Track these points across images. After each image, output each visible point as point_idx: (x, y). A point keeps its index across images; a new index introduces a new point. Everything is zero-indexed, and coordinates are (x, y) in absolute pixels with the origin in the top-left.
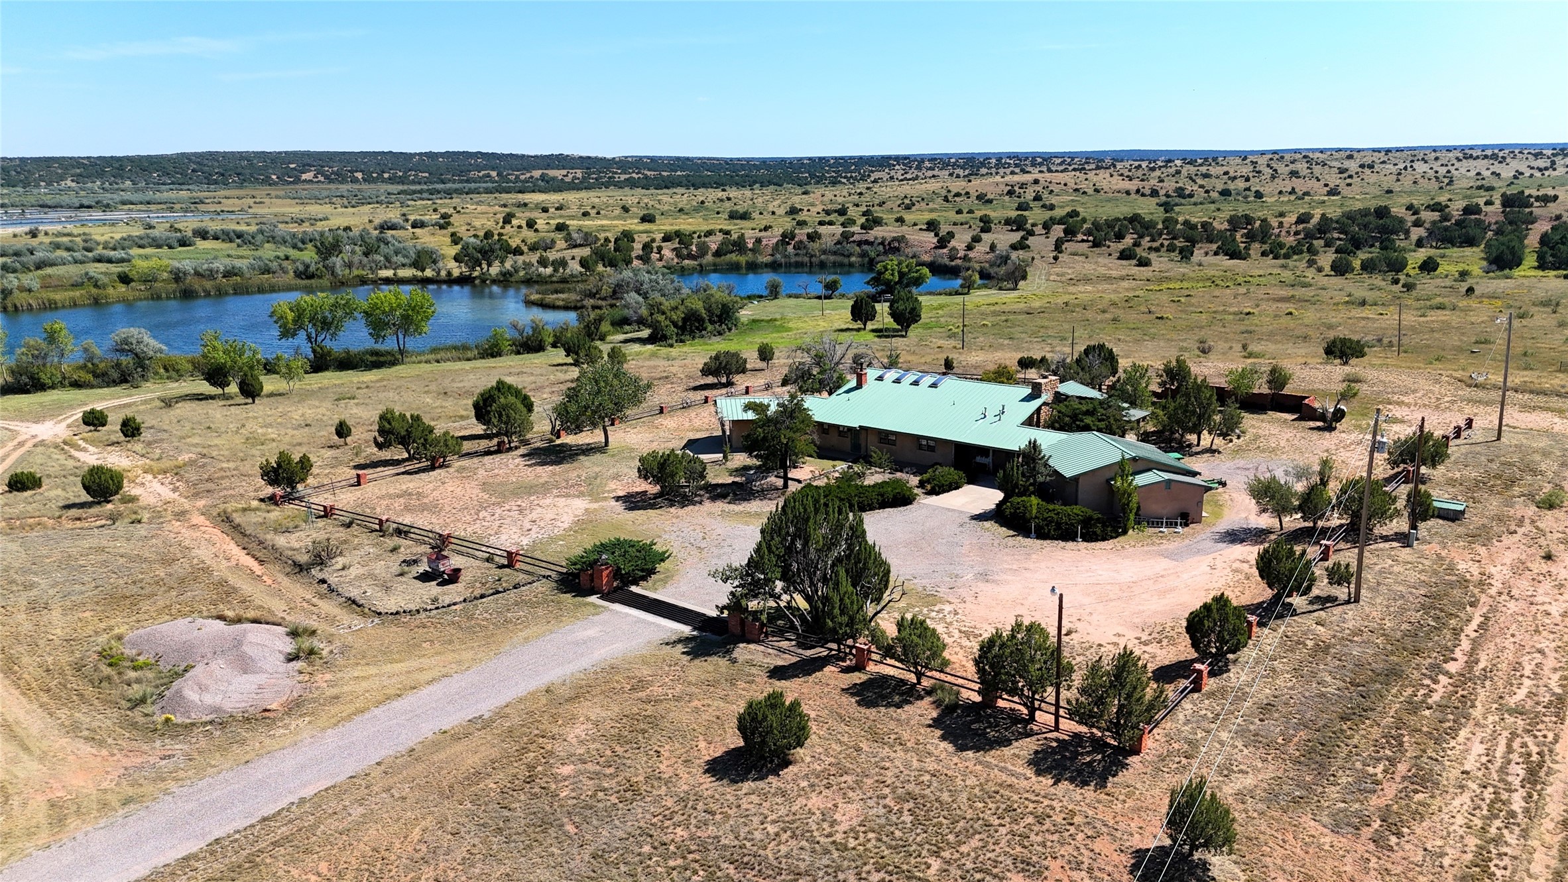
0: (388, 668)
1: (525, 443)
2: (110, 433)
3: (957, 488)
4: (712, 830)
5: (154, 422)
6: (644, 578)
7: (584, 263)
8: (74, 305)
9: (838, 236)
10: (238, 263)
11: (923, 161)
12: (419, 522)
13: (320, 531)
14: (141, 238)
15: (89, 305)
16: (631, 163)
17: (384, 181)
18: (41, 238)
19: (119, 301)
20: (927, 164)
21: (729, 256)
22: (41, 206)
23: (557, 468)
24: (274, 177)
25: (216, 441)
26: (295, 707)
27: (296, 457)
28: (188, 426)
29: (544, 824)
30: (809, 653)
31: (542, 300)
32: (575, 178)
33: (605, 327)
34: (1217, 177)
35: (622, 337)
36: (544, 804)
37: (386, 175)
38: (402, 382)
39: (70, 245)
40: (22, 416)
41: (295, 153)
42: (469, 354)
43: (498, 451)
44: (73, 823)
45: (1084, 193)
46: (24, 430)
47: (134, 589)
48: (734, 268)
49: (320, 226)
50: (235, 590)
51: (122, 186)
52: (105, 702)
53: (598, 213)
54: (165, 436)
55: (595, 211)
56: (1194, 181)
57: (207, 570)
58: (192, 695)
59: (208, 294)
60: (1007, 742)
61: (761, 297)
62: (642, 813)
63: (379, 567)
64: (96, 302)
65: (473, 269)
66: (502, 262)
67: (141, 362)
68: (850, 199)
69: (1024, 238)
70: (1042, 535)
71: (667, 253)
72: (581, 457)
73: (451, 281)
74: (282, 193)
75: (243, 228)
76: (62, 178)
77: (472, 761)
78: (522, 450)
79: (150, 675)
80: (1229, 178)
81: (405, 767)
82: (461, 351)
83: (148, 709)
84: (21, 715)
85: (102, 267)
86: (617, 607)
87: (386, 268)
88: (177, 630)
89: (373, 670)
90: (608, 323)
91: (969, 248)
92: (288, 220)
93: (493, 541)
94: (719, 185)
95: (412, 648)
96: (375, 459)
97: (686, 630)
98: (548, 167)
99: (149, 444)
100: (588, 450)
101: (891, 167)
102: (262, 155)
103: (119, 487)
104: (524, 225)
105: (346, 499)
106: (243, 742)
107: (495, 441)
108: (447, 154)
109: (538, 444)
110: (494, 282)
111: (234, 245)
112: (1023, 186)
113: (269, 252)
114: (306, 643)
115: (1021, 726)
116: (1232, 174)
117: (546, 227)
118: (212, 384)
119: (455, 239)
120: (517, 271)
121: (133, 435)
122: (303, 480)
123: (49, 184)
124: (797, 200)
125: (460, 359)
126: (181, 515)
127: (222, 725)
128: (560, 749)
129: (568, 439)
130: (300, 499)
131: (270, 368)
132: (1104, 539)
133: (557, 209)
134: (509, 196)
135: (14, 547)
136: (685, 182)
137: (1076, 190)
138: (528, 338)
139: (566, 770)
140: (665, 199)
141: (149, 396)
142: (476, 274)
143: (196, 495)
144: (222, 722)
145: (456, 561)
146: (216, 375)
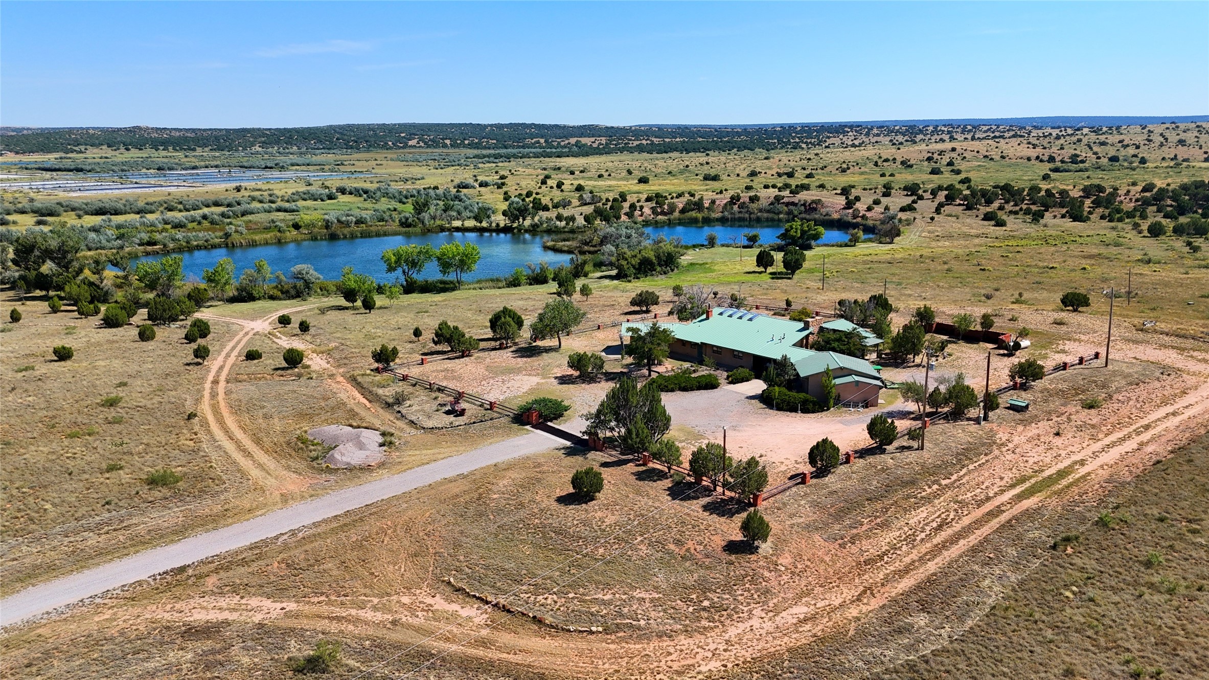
0: (424, 452)
1: (515, 344)
2: (292, 328)
3: (747, 381)
4: (550, 521)
5: (316, 323)
6: (556, 419)
7: (587, 219)
8: (267, 243)
9: (772, 199)
10: (365, 214)
11: (872, 129)
12: (450, 386)
13: (400, 387)
14: (305, 194)
15: (275, 243)
16: (643, 131)
17: (465, 146)
18: (243, 192)
19: (292, 241)
20: (875, 131)
21: (690, 213)
22: (241, 167)
23: (529, 360)
24: (390, 143)
25: (349, 336)
26: (382, 465)
27: (390, 347)
28: (334, 326)
29: (481, 515)
30: (624, 457)
31: (554, 246)
32: (600, 144)
33: (587, 268)
34: (1113, 145)
35: (599, 274)
36: (482, 508)
37: (466, 142)
38: (457, 303)
39: (261, 198)
40: (245, 317)
41: (405, 125)
42: (500, 285)
43: (500, 349)
44: (290, 502)
45: (992, 159)
46: (246, 325)
47: (311, 411)
48: (693, 222)
49: (420, 185)
50: (357, 414)
51: (291, 151)
52: (301, 458)
53: (610, 175)
54: (322, 331)
55: (607, 173)
56: (1091, 148)
57: (344, 404)
58: (337, 456)
59: (345, 237)
60: (698, 498)
61: (703, 246)
62: (522, 514)
63: (427, 407)
64: (280, 242)
65: (513, 222)
66: (533, 218)
67: (308, 284)
68: (800, 163)
69: (914, 202)
70: (779, 408)
71: (647, 211)
72: (544, 354)
73: (499, 230)
74: (395, 156)
75: (367, 186)
76: (253, 145)
77: (456, 491)
78: (513, 349)
79: (320, 448)
80: (1123, 146)
81: (426, 491)
82: (495, 282)
83: (319, 462)
84: (266, 461)
85: (281, 215)
86: (539, 431)
87: (458, 219)
88: (332, 430)
89: (418, 452)
90: (591, 264)
91: (869, 209)
92: (397, 179)
93: (485, 397)
94: (705, 149)
95: (437, 444)
96: (433, 350)
97: (568, 443)
98: (582, 135)
99: (314, 336)
100: (548, 350)
101: (845, 133)
102: (383, 127)
103: (302, 360)
104: (555, 186)
105: (415, 372)
106: (359, 477)
107: (498, 343)
108: (510, 125)
109: (523, 345)
110: (526, 231)
111: (362, 199)
112: (941, 153)
113: (384, 204)
114: (388, 439)
115: (708, 491)
116: (1125, 143)
117: (570, 187)
118: (347, 301)
119: (507, 197)
120: (542, 224)
121: (305, 331)
122: (393, 360)
123: (244, 149)
124: (758, 165)
125: (494, 288)
126: (332, 376)
127: (351, 470)
128: (494, 488)
129: (539, 343)
130: (391, 370)
131: (380, 290)
132: (813, 412)
133: (582, 172)
134: (551, 159)
135: (253, 388)
136: (680, 147)
137: (986, 157)
138: (537, 275)
139: (495, 496)
140: (661, 163)
141: (312, 306)
142: (515, 225)
143: (339, 366)
144: (350, 469)
145: (463, 405)
146: (350, 295)
